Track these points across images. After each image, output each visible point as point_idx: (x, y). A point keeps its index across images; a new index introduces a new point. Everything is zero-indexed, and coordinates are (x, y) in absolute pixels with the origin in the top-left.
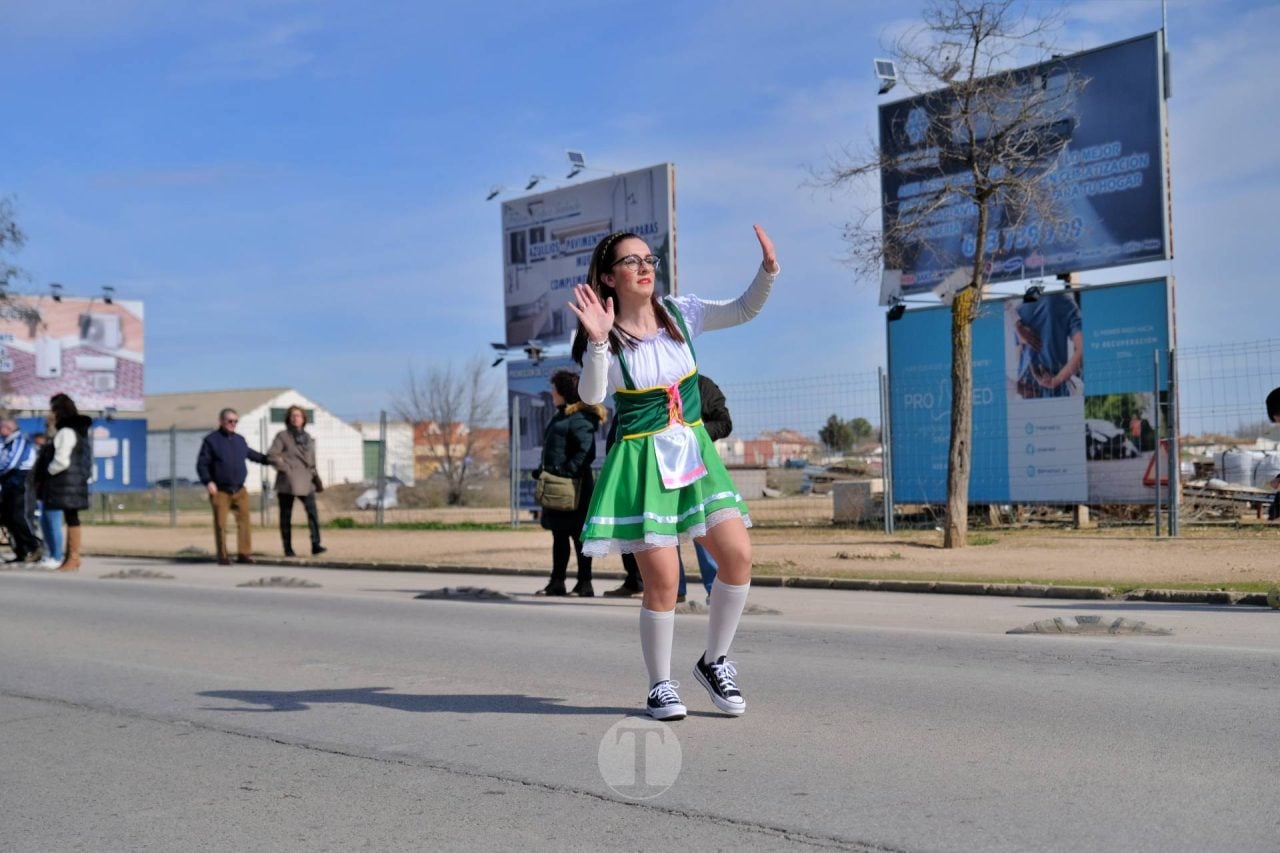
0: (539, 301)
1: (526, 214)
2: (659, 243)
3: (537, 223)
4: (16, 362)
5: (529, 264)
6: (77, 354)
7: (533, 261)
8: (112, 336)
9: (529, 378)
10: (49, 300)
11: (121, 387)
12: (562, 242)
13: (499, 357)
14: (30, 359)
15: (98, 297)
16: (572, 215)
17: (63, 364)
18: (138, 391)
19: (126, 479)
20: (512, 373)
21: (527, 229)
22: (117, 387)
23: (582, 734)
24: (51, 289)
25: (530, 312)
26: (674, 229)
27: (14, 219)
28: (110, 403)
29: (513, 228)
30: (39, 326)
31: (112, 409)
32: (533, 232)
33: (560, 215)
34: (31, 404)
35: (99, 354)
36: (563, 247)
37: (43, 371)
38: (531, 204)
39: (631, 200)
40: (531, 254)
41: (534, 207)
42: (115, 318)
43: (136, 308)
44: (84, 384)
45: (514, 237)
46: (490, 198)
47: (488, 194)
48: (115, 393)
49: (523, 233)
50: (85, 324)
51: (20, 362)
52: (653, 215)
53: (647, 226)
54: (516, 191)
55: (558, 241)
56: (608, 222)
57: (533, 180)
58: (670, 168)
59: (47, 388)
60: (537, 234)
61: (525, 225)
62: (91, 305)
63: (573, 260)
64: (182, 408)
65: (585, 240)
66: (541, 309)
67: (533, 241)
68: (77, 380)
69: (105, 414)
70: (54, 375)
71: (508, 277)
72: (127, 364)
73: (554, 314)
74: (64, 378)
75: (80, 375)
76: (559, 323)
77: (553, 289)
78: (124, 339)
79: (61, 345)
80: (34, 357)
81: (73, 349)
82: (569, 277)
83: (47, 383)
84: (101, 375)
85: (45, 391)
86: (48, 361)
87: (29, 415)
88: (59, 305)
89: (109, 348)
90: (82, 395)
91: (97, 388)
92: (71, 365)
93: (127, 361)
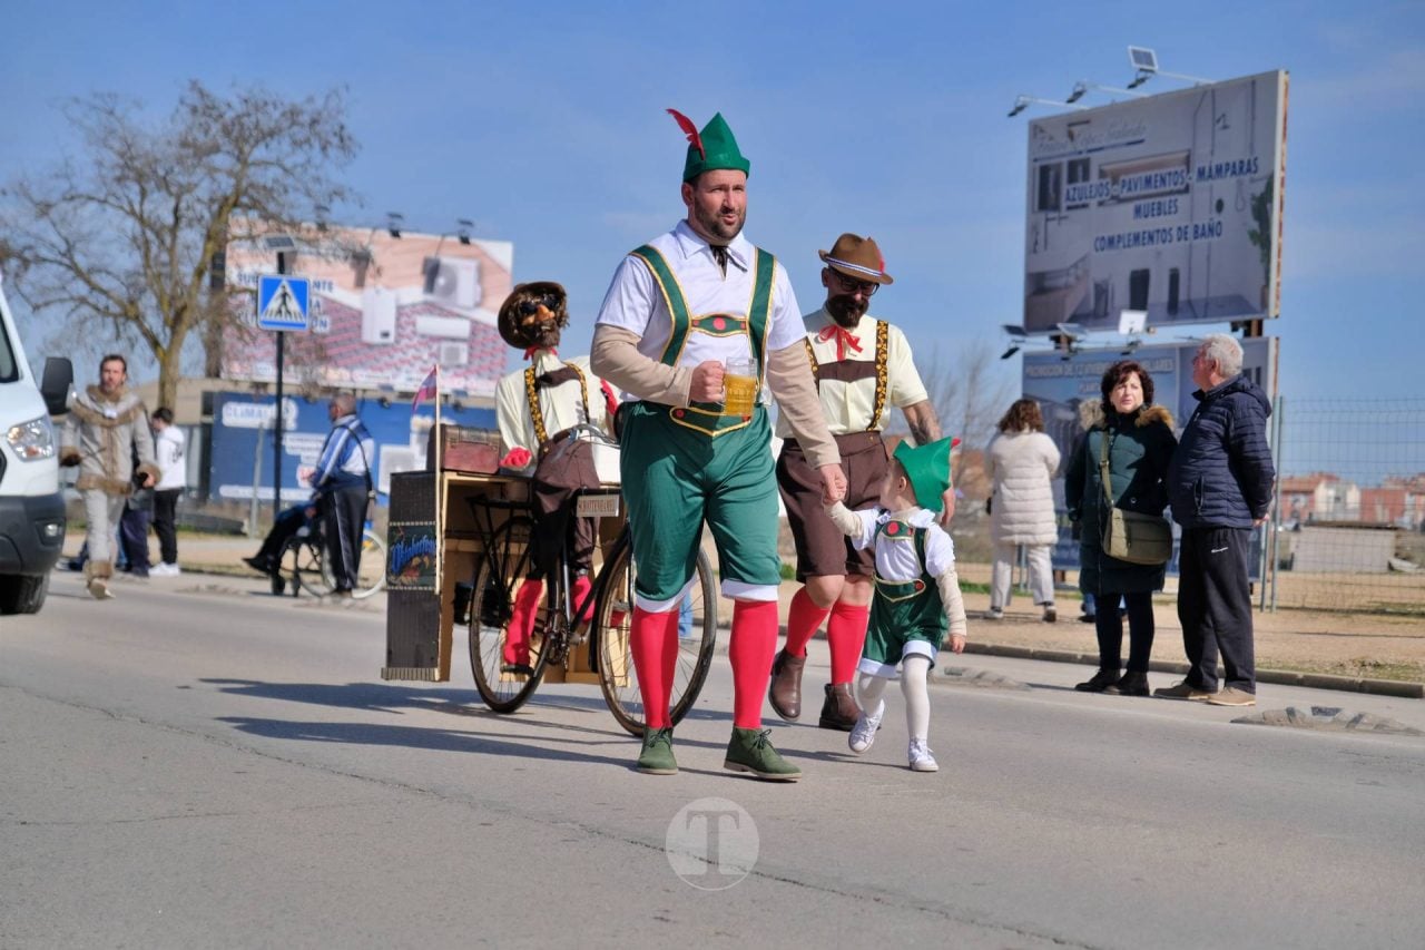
0: (1075, 266)
1: (1065, 139)
2: (1259, 188)
3: (1080, 153)
4: (335, 321)
5: (1064, 212)
6: (419, 313)
7: (1069, 208)
8: (467, 288)
9: (1053, 377)
10: (385, 235)
11: (476, 362)
12: (1115, 182)
13: (1013, 346)
14: (354, 317)
15: (452, 234)
16: (1130, 144)
17: (398, 326)
18: (498, 369)
20: (1030, 369)
21: (1065, 160)
22: (470, 362)
23: (1137, 880)
24: (389, 220)
25: (1061, 282)
26: (1283, 169)
27: (343, 119)
28: (459, 384)
29: (1044, 159)
30: (371, 270)
31: (462, 393)
32: (1072, 166)
33: (1113, 142)
34: (352, 380)
35: (450, 314)
36: (1116, 190)
37: (371, 334)
38: (1070, 125)
39: (1221, 124)
40: (1068, 199)
41: (1076, 130)
42: (473, 264)
43: (502, 252)
44: (425, 356)
45: (1044, 170)
46: (1012, 114)
47: (1012, 109)
48: (465, 371)
49: (1059, 166)
50: (432, 271)
51: (341, 319)
52: (1252, 147)
53: (1242, 162)
54: (1051, 104)
55: (1109, 180)
56: (1185, 154)
57: (1079, 89)
58: (1282, 78)
59: (376, 360)
60: (1078, 169)
61: (1063, 155)
62: (440, 246)
63: (1130, 207)
65: (1148, 181)
66: (1078, 278)
67: (1072, 179)
68: (417, 350)
69: (452, 400)
70: (385, 341)
71: (1032, 230)
72: (485, 331)
73: (1097, 286)
74: (399, 347)
75: (421, 344)
76: (1103, 298)
77: (1097, 250)
78: (483, 295)
79: (397, 300)
80: (360, 314)
81: (414, 305)
82: (1121, 233)
83: (375, 352)
84: (450, 344)
85: (373, 361)
86: (378, 321)
88: (397, 243)
89: (463, 307)
90: (423, 370)
91: (443, 361)
92: (410, 328)
93: (486, 325)
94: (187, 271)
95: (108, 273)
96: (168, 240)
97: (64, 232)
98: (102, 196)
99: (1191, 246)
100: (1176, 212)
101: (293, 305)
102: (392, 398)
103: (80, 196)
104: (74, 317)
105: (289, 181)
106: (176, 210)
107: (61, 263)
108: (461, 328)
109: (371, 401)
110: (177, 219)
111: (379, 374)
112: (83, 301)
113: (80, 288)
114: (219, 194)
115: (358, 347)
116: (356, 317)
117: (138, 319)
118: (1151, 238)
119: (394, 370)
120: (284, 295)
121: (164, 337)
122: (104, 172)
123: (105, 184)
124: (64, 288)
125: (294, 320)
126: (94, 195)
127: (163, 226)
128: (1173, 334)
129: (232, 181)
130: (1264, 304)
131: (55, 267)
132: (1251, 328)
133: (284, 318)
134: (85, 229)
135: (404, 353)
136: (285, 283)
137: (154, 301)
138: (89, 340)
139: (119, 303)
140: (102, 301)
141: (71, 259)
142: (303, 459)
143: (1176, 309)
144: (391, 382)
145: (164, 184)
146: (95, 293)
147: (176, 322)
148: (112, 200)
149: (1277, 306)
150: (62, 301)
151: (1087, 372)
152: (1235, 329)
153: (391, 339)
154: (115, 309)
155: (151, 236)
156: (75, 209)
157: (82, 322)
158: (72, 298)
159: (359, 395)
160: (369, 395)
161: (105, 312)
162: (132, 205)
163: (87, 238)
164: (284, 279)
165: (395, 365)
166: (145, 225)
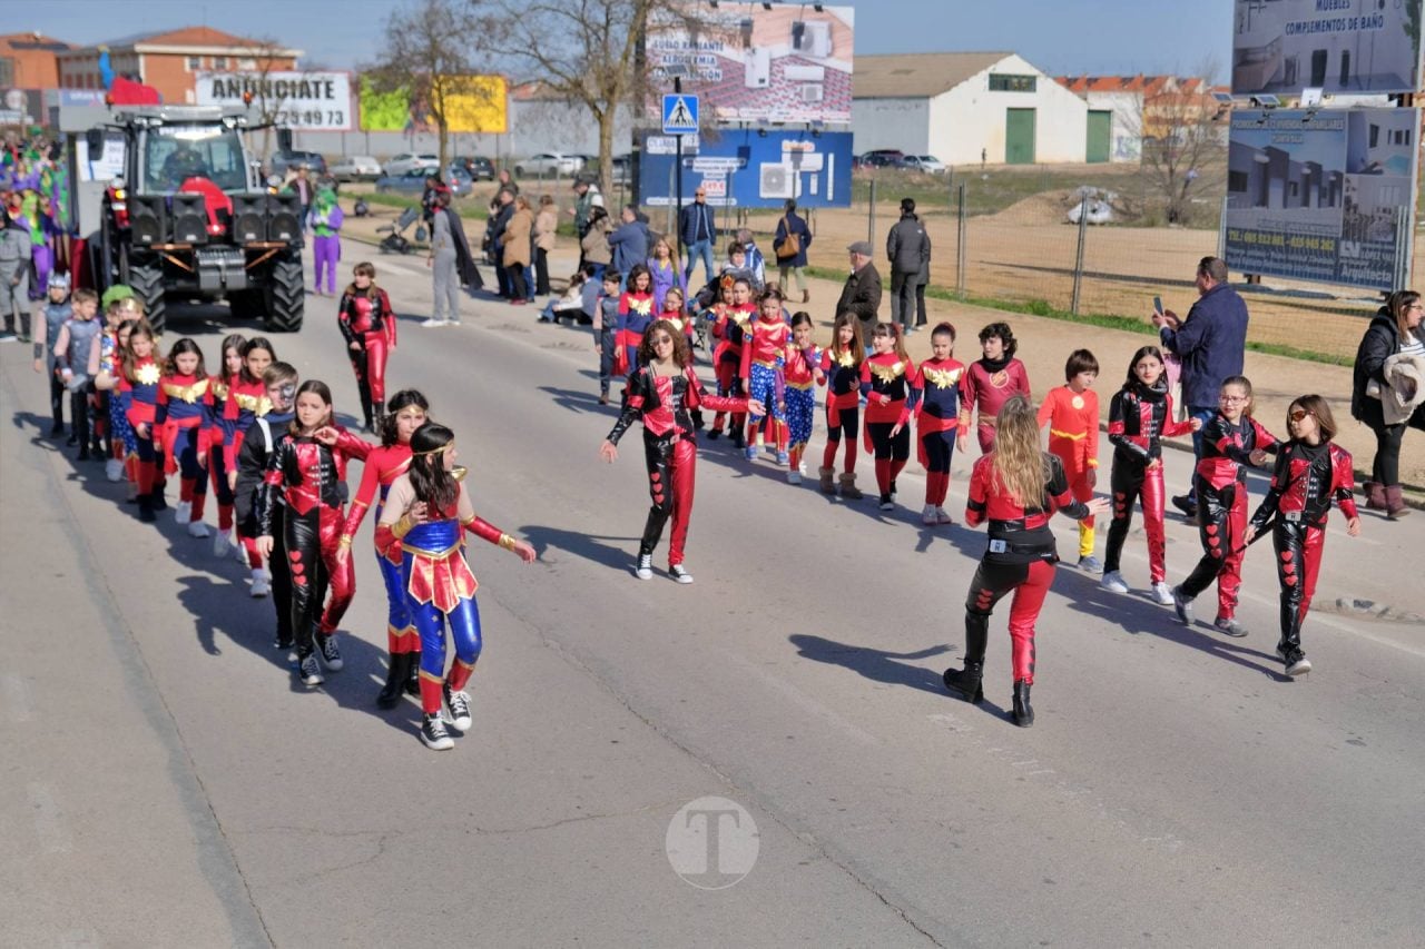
0: (1271, 44)
4: (725, 74)
5: (1263, 4)
6: (786, 63)
8: (821, 44)
10: (759, 6)
11: (829, 98)
14: (739, 68)
15: (809, 3)
17: (771, 74)
18: (845, 103)
19: (830, 195)
20: (1236, 122)
22: (824, 98)
25: (1260, 56)
28: (816, 115)
31: (819, 123)
34: (739, 116)
35: (808, 63)
37: (752, 81)
42: (825, 25)
43: (846, 14)
44: (792, 96)
48: (822, 105)
50: (798, 32)
51: (730, 71)
59: (757, 100)
62: (802, 13)
66: (1273, 54)
68: (786, 91)
69: (812, 128)
70: (762, 85)
71: (1239, 15)
72: (835, 74)
73: (1287, 61)
74: (771, 89)
75: (788, 86)
76: (1292, 72)
77: (1288, 33)
78: (833, 48)
79: (771, 54)
80: (744, 66)
81: (783, 58)
82: (1306, 21)
83: (755, 93)
84: (809, 86)
85: (753, 102)
86: (757, 69)
87: (738, 126)
88: (769, 13)
89: (818, 57)
90: (790, 106)
91: (804, 99)
92: (780, 75)
93: (836, 70)
94: (617, 59)
95: (561, 61)
96: (602, 37)
97: (530, 31)
98: (554, 6)
99: (1358, 35)
100: (1348, 7)
101: (687, 115)
102: (766, 128)
103: (540, 7)
106: (607, 14)
107: (528, 54)
108: (818, 73)
109: (753, 131)
110: (608, 22)
111: (758, 110)
112: (545, 81)
113: (544, 73)
115: (742, 91)
116: (742, 68)
117: (582, 94)
118: (1329, 25)
119: (768, 107)
120: (681, 108)
121: (602, 107)
124: (531, 74)
125: (688, 126)
126: (549, 6)
127: (599, 25)
128: (1343, 101)
130: (1414, 82)
131: (524, 56)
132: (1404, 100)
133: (681, 125)
135: (777, 94)
136: (681, 99)
137: (594, 76)
139: (569, 80)
140: (557, 81)
141: (535, 49)
142: (705, 176)
143: (1346, 83)
144: (767, 115)
146: (553, 75)
147: (609, 94)
148: (561, 9)
149: (1423, 84)
150: (531, 82)
151: (1279, 126)
152: (1391, 98)
153: (766, 84)
154: (568, 87)
155: (590, 32)
156: (537, 16)
158: (537, 81)
159: (744, 126)
160: (750, 127)
161: (560, 90)
162: (576, 12)
163: (546, 35)
164: (681, 97)
165: (769, 103)
166: (586, 26)
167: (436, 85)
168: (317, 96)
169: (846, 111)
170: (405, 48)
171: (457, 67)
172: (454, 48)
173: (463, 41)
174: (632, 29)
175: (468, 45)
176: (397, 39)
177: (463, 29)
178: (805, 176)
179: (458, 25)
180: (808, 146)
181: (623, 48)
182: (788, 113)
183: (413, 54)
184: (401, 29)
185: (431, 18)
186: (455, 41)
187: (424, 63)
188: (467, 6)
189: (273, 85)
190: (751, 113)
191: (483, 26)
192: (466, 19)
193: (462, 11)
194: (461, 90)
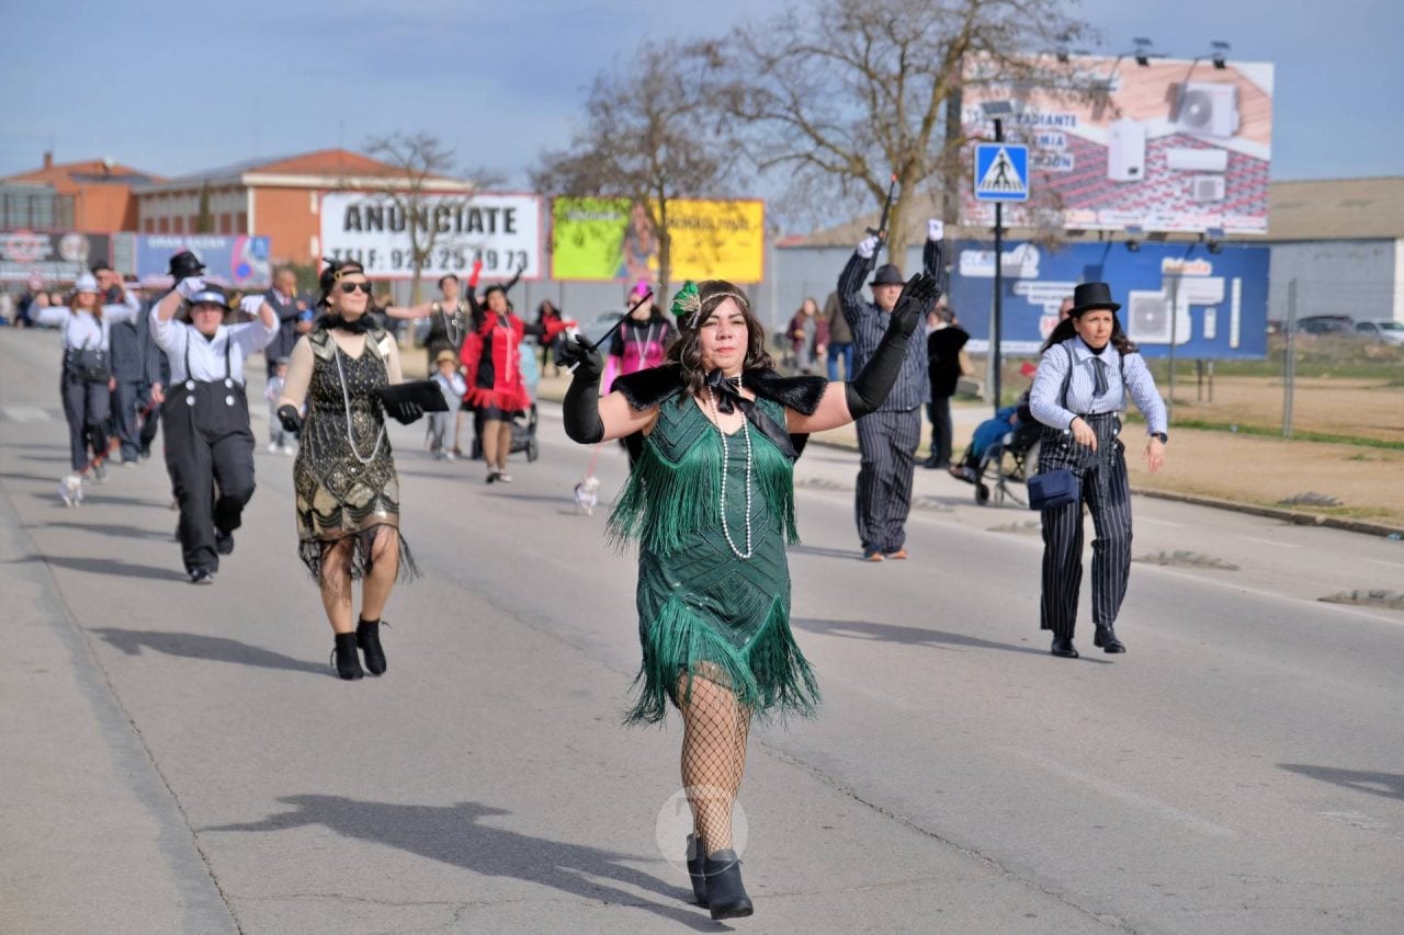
4: (1077, 160)
6: (1170, 146)
8: (1223, 117)
10: (1130, 62)
11: (1234, 197)
14: (1099, 153)
15: (1205, 58)
17: (1147, 161)
18: (1258, 204)
19: (1234, 341)
22: (1227, 197)
24: (1135, 47)
28: (1214, 221)
30: (1108, 112)
31: (1219, 232)
34: (1098, 222)
35: (1206, 146)
37: (1118, 171)
42: (1229, 89)
43: (1262, 75)
44: (1178, 193)
48: (1223, 207)
50: (1177, 99)
51: (1085, 156)
59: (1125, 199)
62: (1191, 71)
64: (1348, 203)
68: (1169, 186)
69: (1208, 237)
70: (1133, 177)
72: (1243, 162)
74: (1147, 183)
75: (1172, 179)
78: (1241, 123)
79: (1146, 133)
80: (1106, 149)
81: (1164, 137)
83: (1123, 190)
84: (1205, 178)
85: (1120, 202)
86: (1126, 156)
87: (1095, 238)
88: (1144, 72)
89: (1219, 137)
90: (1175, 208)
91: (1197, 197)
92: (1160, 163)
93: (1245, 156)
94: (915, 121)
95: (834, 128)
96: (894, 92)
97: (789, 84)
98: (826, 47)
101: (1012, 174)
102: (1136, 237)
103: (804, 49)
104: (800, 175)
105: (1022, 20)
106: (902, 58)
107: (786, 118)
108: (1217, 160)
109: (1118, 243)
110: (903, 69)
111: (1127, 214)
112: (809, 157)
113: (807, 145)
114: (949, 37)
116: (1103, 152)
117: (864, 174)
119: (1143, 209)
120: (1002, 164)
122: (828, 21)
123: (830, 35)
124: (789, 146)
125: (1013, 191)
126: (817, 46)
127: (889, 75)
129: (963, 22)
131: (780, 122)
133: (1002, 189)
134: (810, 82)
135: (1155, 190)
136: (1002, 151)
137: (882, 153)
138: (815, 200)
139: (846, 157)
140: (828, 157)
141: (797, 113)
144: (1140, 222)
145: (890, 30)
146: (822, 148)
147: (904, 174)
148: (836, 51)
150: (788, 158)
153: (1140, 176)
154: (843, 164)
155: (876, 84)
156: (799, 62)
157: (809, 179)
158: (797, 156)
160: (1115, 238)
161: (832, 169)
162: (857, 54)
163: (812, 92)
164: (1002, 148)
165: (1144, 204)
166: (872, 76)
167: (657, 182)
168: (493, 228)
169: (1260, 215)
170: (613, 130)
171: (688, 161)
172: (685, 131)
173: (697, 119)
174: (937, 84)
175: (704, 126)
176: (602, 116)
177: (698, 103)
178: (1197, 312)
179: (691, 99)
180: (1201, 266)
181: (925, 110)
182: (1172, 219)
183: (625, 137)
184: (609, 101)
185: (650, 88)
186: (686, 121)
187: (641, 149)
188: (704, 70)
189: (430, 212)
190: (1116, 217)
191: (726, 100)
192: (702, 88)
193: (697, 77)
194: (693, 192)
